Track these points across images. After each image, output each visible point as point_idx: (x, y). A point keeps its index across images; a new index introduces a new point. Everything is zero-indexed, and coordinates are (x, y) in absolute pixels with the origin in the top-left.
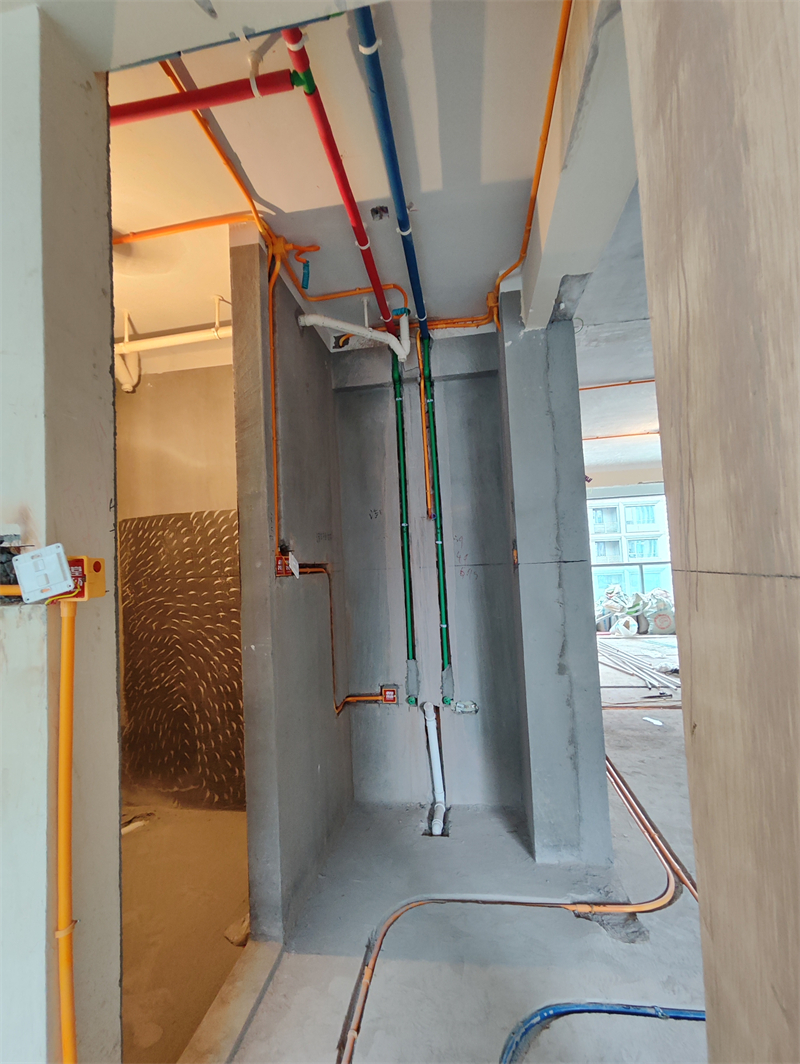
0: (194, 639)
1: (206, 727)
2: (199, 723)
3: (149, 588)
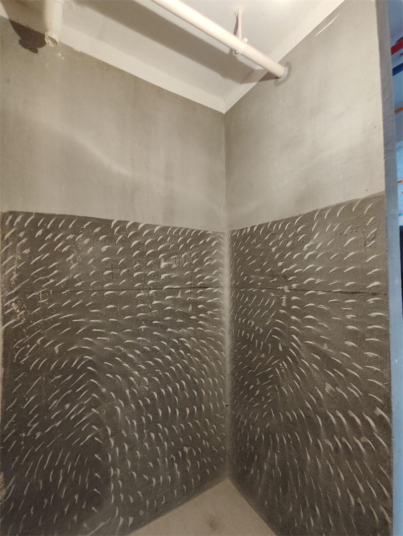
0: (111, 357)
1: (122, 448)
2: (115, 447)
3: (50, 302)
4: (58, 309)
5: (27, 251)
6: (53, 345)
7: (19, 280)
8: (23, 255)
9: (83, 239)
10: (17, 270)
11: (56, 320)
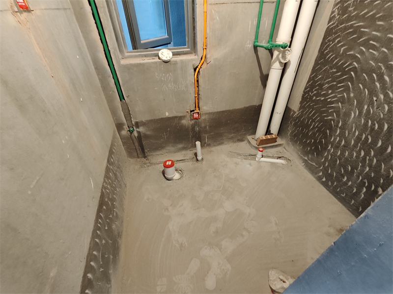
0: (370, 72)
1: (340, 141)
2: (337, 136)
3: (355, 10)
4: (357, 17)
11: (351, 26)
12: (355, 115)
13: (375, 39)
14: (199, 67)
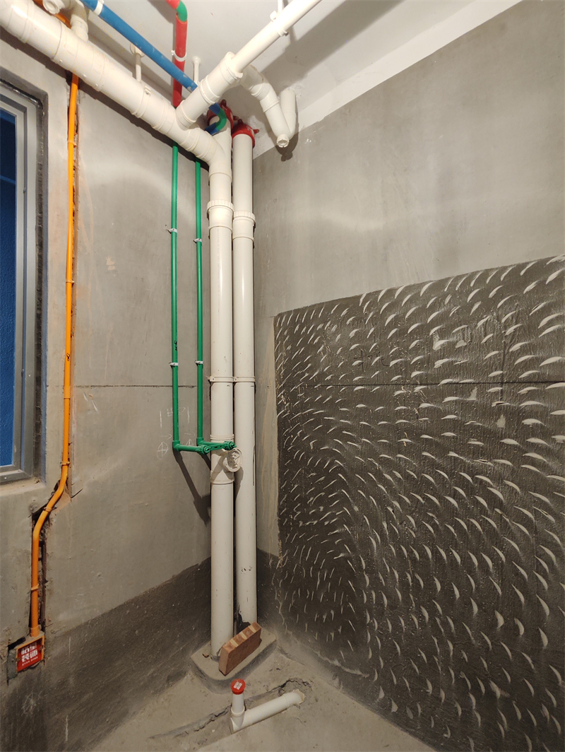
0: (363, 470)
1: (379, 598)
2: (370, 588)
3: (306, 395)
4: (311, 404)
5: (289, 348)
6: (309, 440)
7: (285, 375)
8: (287, 351)
9: (331, 326)
10: (284, 366)
11: (310, 415)
12: (377, 542)
13: (347, 428)
14: (48, 508)
